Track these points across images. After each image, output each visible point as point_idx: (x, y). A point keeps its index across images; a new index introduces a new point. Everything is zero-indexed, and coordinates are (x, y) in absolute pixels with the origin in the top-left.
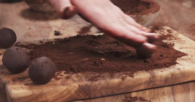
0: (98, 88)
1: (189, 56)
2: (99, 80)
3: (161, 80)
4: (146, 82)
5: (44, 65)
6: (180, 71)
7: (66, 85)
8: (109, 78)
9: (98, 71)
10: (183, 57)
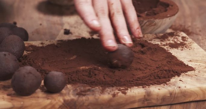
0: (86, 104)
1: (196, 72)
2: (88, 95)
3: (157, 99)
4: (139, 100)
5: (26, 75)
6: (180, 90)
7: (50, 99)
8: (99, 93)
9: (90, 84)
10: (189, 73)
